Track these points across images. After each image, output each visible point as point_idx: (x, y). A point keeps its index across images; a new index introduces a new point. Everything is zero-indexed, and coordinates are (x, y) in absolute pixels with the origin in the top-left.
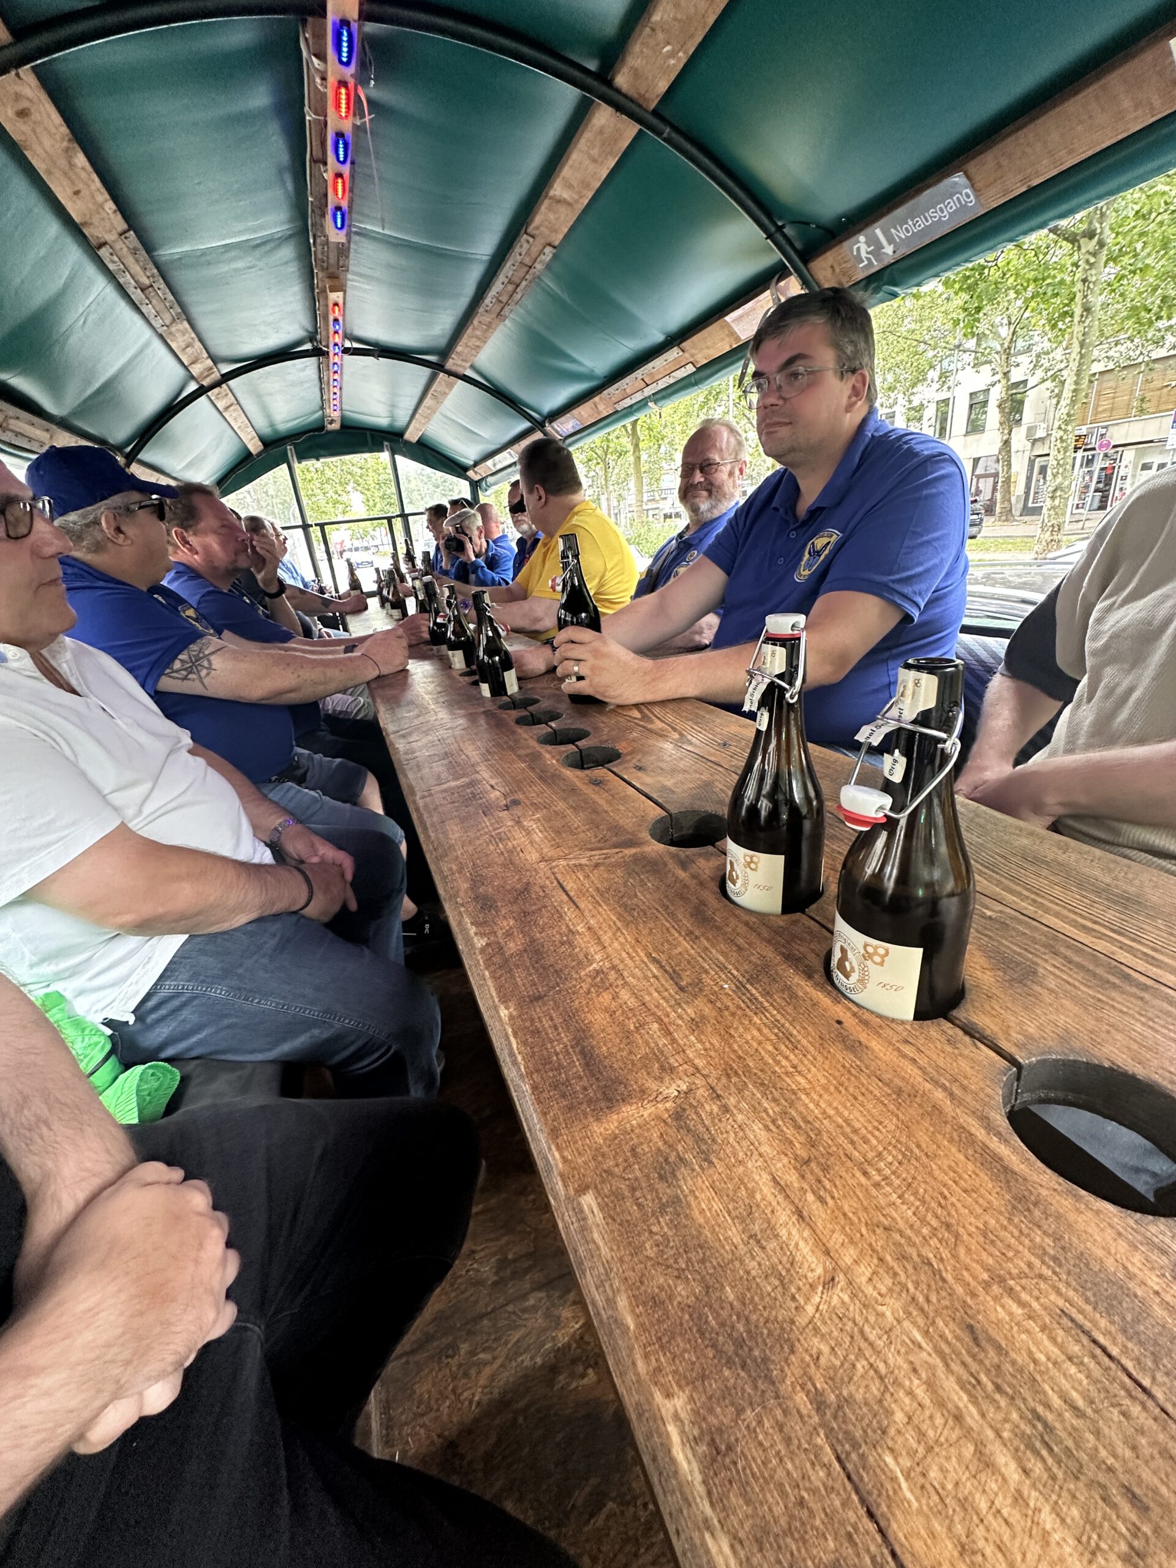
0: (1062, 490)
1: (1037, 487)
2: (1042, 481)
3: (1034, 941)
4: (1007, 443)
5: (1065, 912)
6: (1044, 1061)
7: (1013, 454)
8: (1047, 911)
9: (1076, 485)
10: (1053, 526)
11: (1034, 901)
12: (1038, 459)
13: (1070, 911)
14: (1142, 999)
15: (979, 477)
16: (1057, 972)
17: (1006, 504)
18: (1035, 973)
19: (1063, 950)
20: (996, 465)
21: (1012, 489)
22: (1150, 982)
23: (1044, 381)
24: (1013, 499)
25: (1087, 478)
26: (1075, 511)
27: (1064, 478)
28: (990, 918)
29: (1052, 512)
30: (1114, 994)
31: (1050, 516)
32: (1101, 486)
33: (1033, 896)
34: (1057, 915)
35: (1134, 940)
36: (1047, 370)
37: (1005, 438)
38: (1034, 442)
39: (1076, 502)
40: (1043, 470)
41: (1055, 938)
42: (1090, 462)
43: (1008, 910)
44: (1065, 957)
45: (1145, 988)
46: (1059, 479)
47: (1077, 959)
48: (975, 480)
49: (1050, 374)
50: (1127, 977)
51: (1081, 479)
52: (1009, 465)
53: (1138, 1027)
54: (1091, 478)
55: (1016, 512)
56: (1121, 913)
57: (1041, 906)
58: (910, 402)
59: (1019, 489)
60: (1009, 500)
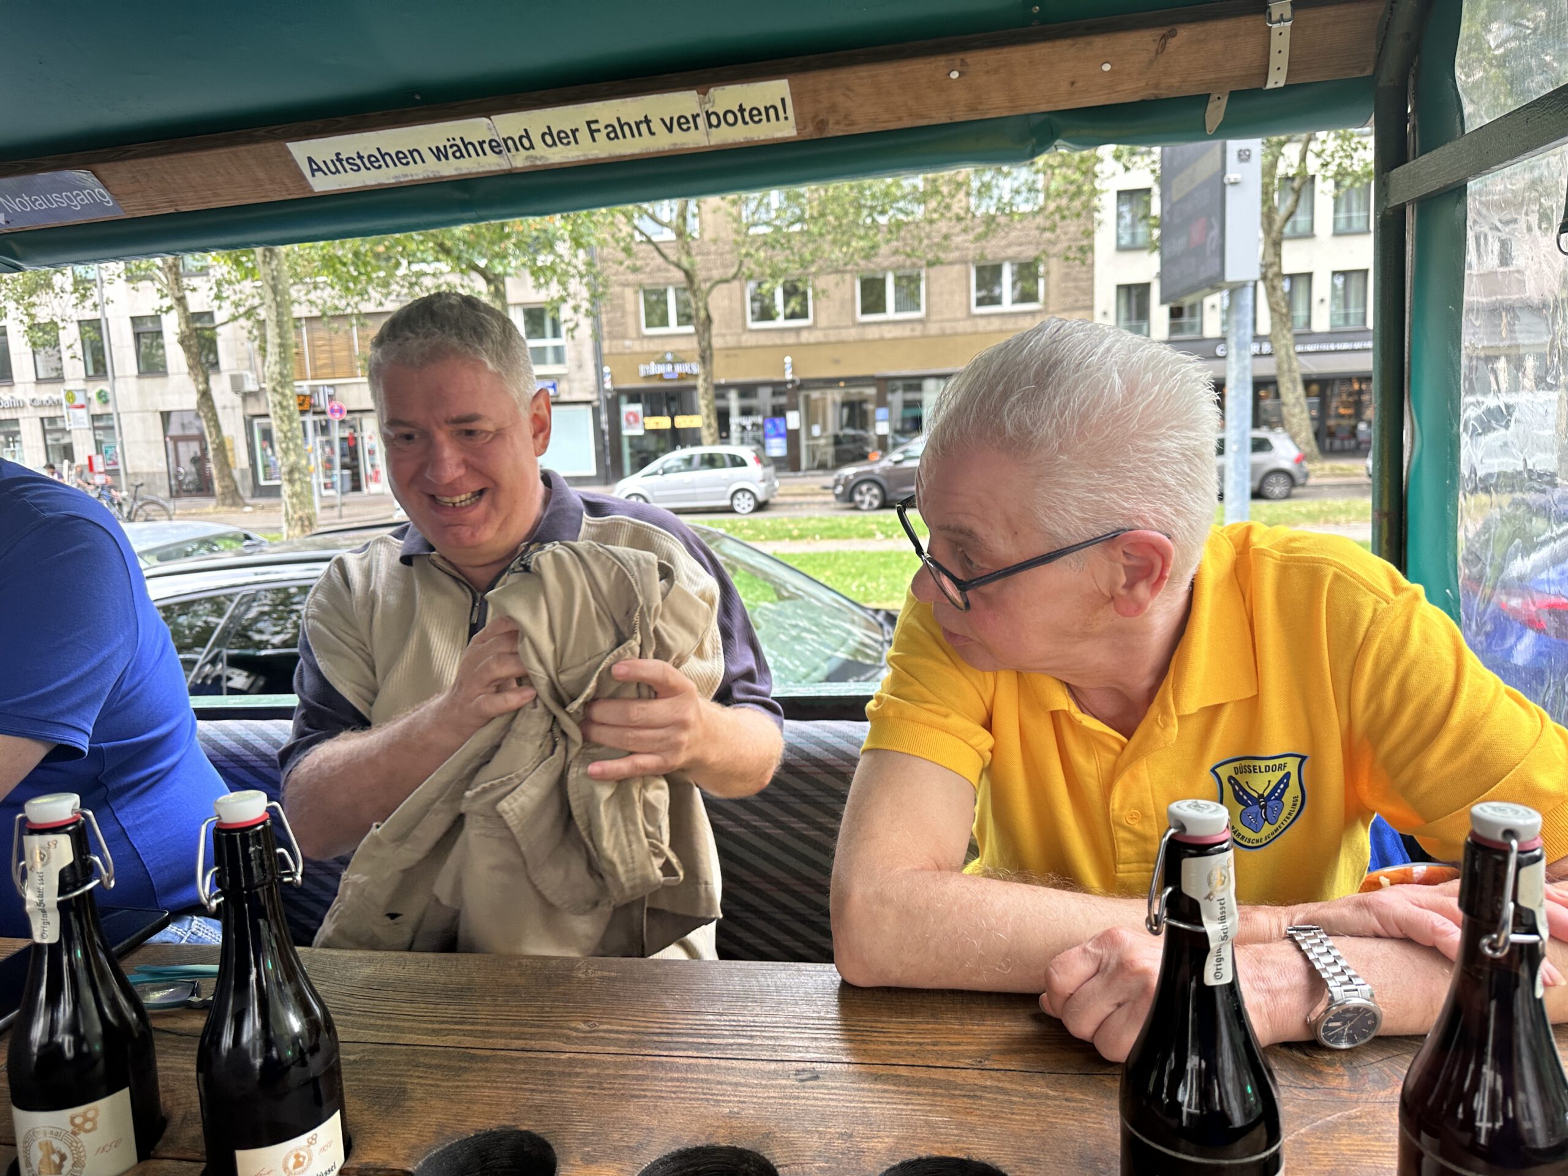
0: (300, 472)
1: (265, 456)
2: (269, 452)
3: (397, 1063)
4: (206, 396)
5: (416, 1025)
6: (429, 1160)
7: (219, 412)
8: (402, 1031)
9: (316, 460)
10: (301, 519)
11: (389, 1026)
12: (256, 421)
13: (420, 1022)
14: (486, 1069)
15: (176, 440)
16: (423, 1081)
17: (227, 482)
18: (405, 1091)
19: (421, 1059)
20: (197, 423)
21: (230, 460)
22: (488, 1053)
23: (234, 318)
24: (236, 475)
25: (327, 449)
26: (325, 493)
27: (299, 456)
28: (355, 1061)
29: (295, 500)
30: (466, 1076)
31: (293, 506)
32: (347, 460)
33: (386, 1023)
34: (411, 1031)
35: (473, 1024)
36: (237, 305)
37: (201, 387)
38: (246, 396)
39: (322, 480)
40: (267, 435)
41: (414, 1053)
42: (325, 429)
43: (369, 1046)
44: (425, 1065)
45: (486, 1059)
46: (293, 458)
47: (435, 1062)
48: (171, 445)
49: (242, 310)
50: (473, 1058)
51: (319, 452)
52: (217, 427)
53: (487, 1092)
54: (332, 450)
55: (245, 491)
56: (460, 1004)
57: (396, 1029)
58: (31, 316)
59: (240, 459)
60: (230, 476)
